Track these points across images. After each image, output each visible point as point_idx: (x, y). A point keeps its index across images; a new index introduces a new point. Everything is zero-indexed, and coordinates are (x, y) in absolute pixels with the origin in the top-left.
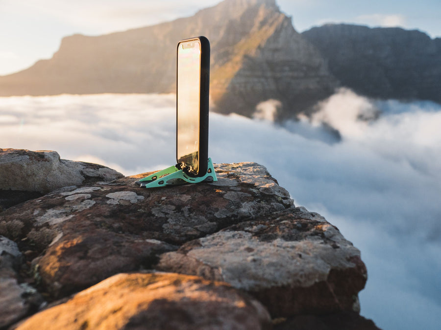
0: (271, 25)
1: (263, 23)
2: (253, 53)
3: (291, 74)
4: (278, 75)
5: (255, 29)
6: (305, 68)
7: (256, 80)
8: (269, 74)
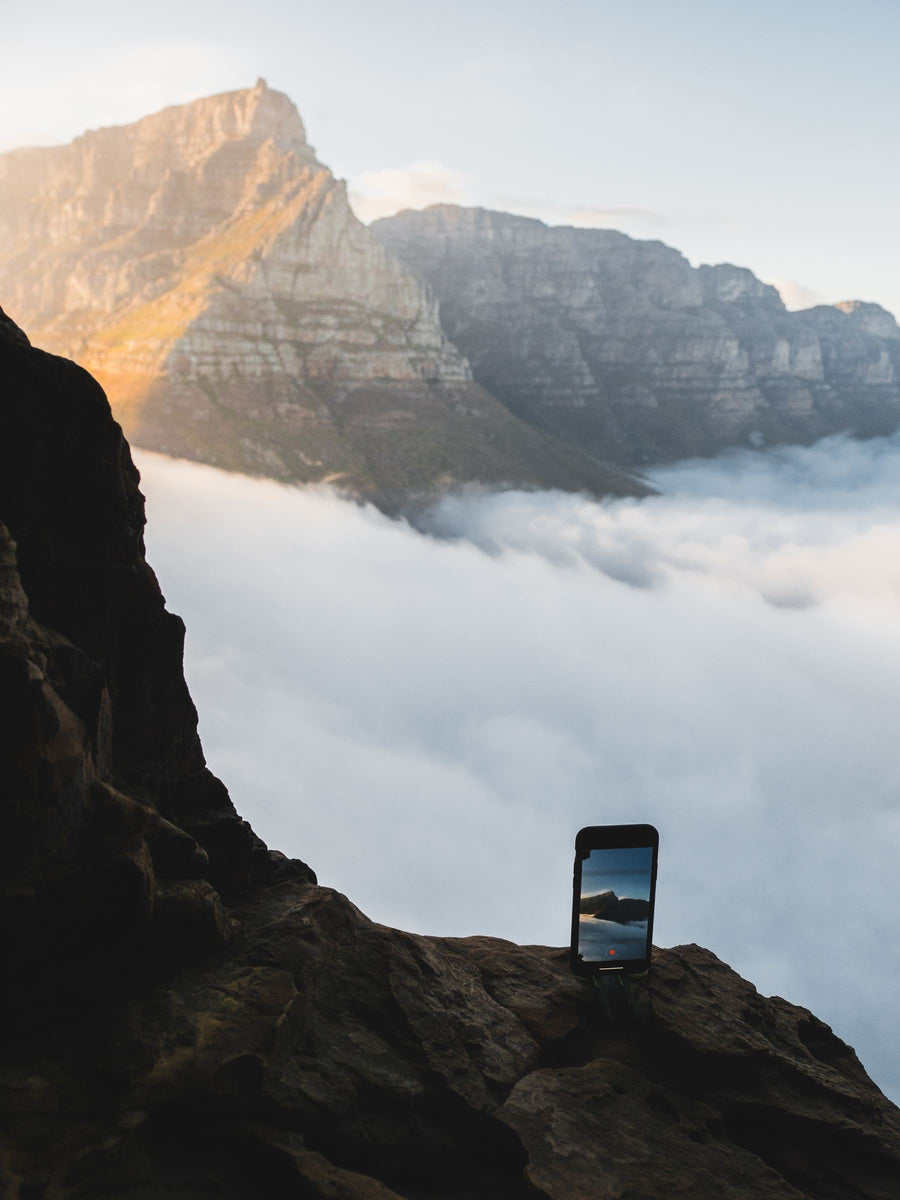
0: (289, 198)
1: (268, 191)
2: (239, 272)
3: (340, 336)
4: (308, 336)
5: (245, 204)
6: (378, 323)
7: (247, 346)
8: (281, 332)
